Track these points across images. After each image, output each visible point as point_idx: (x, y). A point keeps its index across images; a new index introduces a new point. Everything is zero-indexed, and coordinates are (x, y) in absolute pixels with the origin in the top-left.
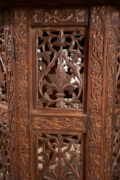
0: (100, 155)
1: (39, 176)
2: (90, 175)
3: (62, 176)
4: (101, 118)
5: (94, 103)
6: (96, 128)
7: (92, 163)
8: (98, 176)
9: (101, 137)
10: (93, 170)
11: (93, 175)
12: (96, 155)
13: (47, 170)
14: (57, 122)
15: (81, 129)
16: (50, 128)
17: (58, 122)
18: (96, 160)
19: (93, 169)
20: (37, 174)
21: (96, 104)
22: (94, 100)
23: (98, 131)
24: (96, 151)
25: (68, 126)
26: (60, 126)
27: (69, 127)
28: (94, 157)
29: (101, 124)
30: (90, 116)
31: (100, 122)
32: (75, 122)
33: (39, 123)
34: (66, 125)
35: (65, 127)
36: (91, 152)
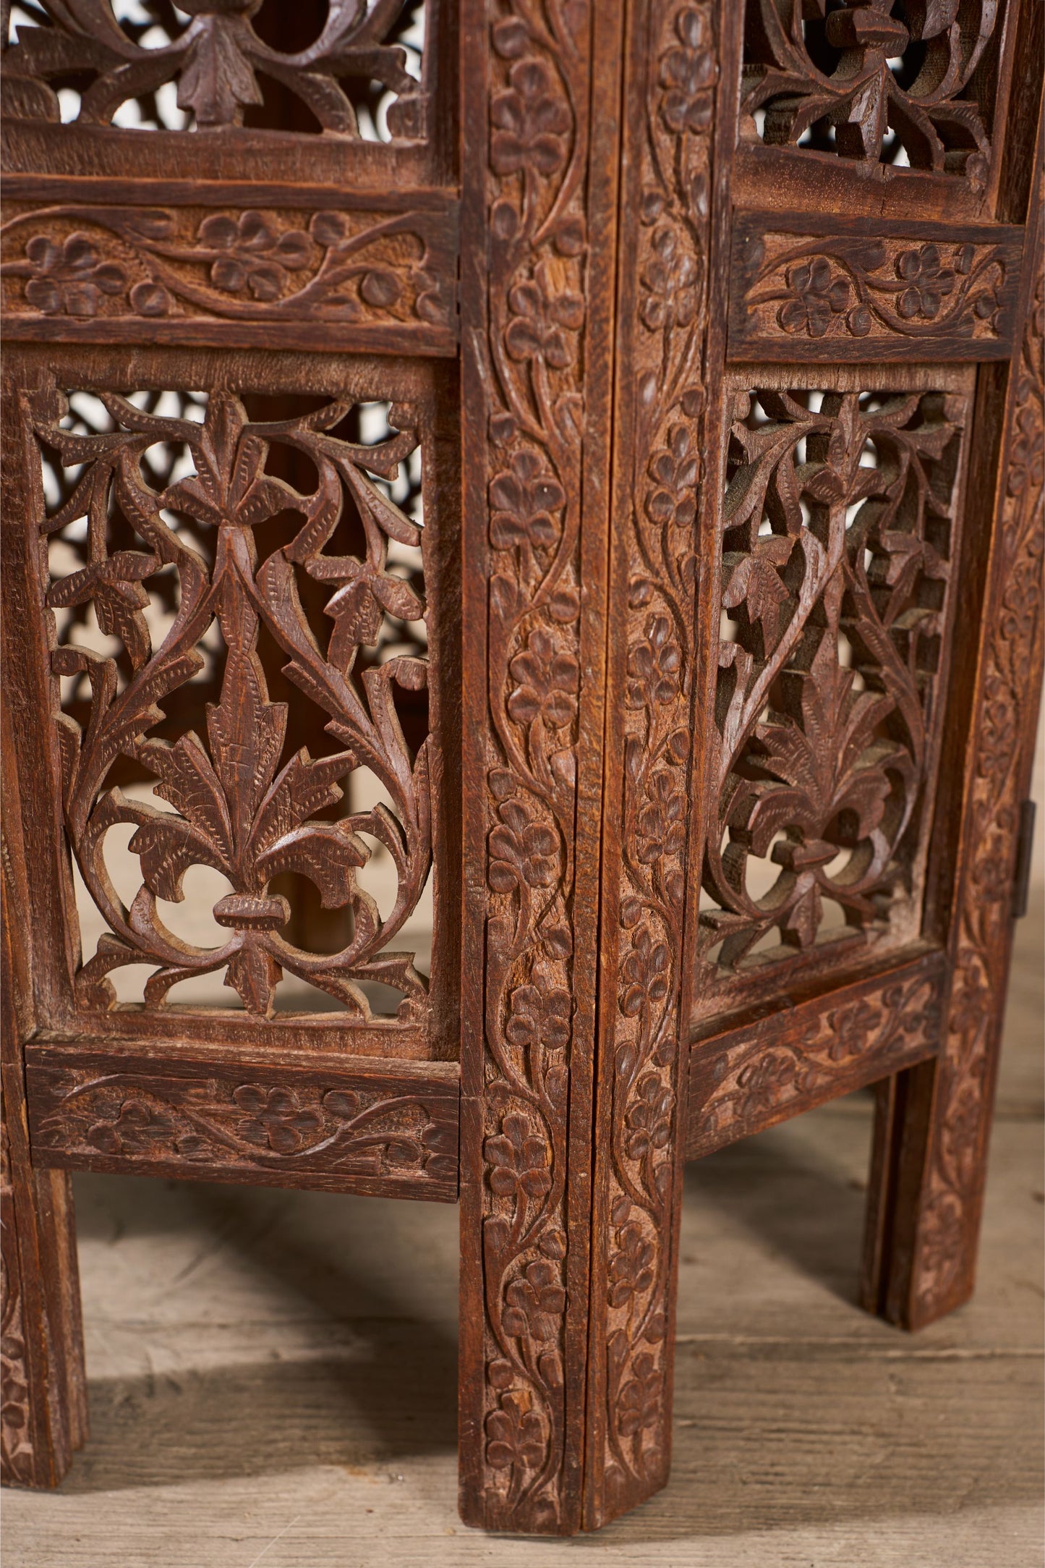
0: (578, 571)
1: (65, 790)
2: (491, 757)
3: (266, 788)
4: (585, 208)
5: (517, 55)
6: (546, 305)
7: (512, 644)
8: (564, 762)
9: (590, 391)
10: (518, 712)
11: (521, 758)
12: (546, 573)
13: (127, 730)
14: (184, 250)
15: (412, 324)
16: (128, 317)
17: (200, 250)
18: (549, 619)
19: (526, 701)
20: (47, 771)
21: (538, 60)
22: (514, 20)
23: (555, 341)
24: (542, 533)
25: (293, 291)
26: (213, 294)
27: (298, 303)
28: (527, 592)
29: (587, 273)
30: (481, 181)
31: (576, 249)
32: (352, 249)
33: (24, 262)
34: (270, 288)
35: (263, 306)
36: (501, 539)
